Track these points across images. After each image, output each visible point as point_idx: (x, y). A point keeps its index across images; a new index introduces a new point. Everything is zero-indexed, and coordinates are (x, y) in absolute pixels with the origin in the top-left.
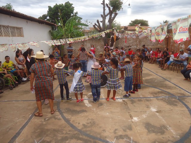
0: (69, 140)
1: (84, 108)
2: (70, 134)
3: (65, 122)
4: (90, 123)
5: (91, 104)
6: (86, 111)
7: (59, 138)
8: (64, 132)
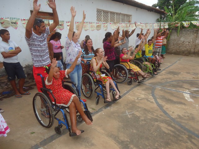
0: (159, 122)
1: (183, 101)
2: (161, 118)
3: (157, 106)
4: (188, 116)
5: (193, 100)
6: (184, 104)
7: (149, 117)
8: (154, 114)
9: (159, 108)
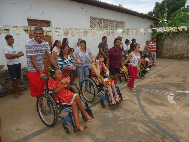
0: (137, 123)
1: (165, 103)
2: (140, 118)
3: (139, 108)
4: (167, 117)
5: (176, 102)
6: (166, 106)
7: (129, 118)
8: (134, 114)
9: (140, 109)
